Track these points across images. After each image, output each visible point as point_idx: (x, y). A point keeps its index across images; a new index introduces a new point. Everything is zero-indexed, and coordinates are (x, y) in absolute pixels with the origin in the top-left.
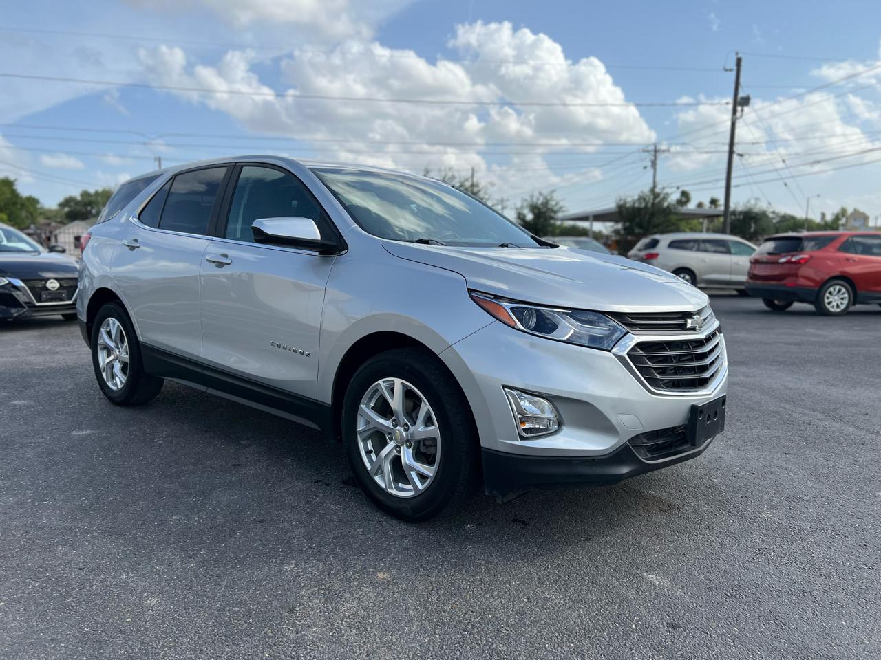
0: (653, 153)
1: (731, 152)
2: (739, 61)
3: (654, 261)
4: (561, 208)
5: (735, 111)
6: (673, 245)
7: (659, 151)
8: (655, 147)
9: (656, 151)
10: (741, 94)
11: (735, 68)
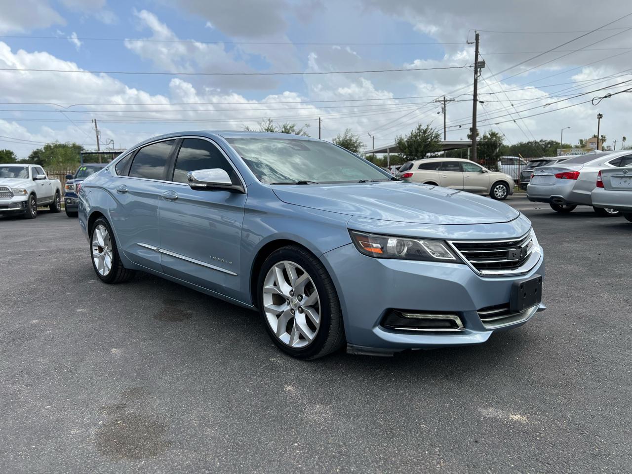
0: (443, 102)
1: (475, 100)
2: (477, 36)
3: (409, 179)
4: (360, 143)
5: (476, 72)
6: (422, 167)
7: (447, 101)
8: (444, 98)
9: (445, 101)
10: (480, 59)
11: (475, 41)
